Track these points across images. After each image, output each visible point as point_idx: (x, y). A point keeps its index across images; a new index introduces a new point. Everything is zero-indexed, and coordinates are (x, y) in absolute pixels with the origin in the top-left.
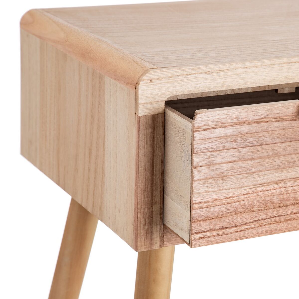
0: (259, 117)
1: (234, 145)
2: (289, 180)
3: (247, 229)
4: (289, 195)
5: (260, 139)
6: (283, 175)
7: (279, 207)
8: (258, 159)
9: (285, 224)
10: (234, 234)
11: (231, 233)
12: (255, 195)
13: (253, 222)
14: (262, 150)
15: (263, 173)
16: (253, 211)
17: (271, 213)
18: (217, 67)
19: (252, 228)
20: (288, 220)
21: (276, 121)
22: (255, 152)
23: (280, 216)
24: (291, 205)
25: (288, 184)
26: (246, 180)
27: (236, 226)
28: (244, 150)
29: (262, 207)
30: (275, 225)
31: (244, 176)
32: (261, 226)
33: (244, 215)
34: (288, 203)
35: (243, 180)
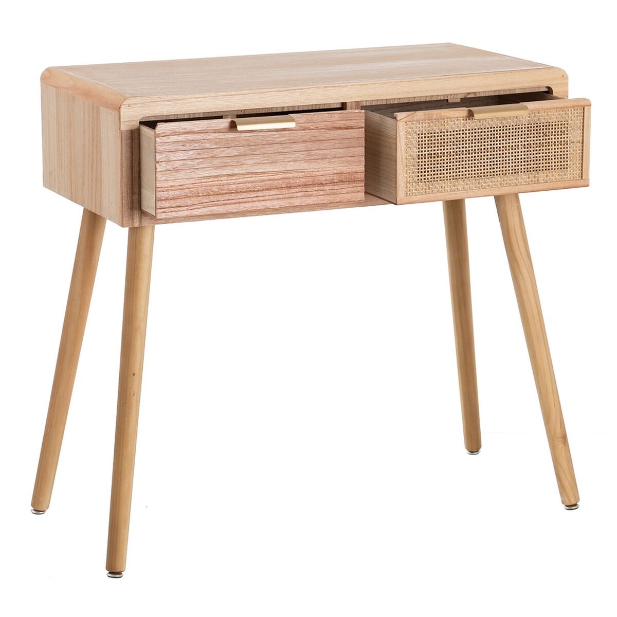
0: (201, 129)
1: (184, 148)
2: (224, 176)
3: (195, 208)
4: (224, 186)
5: (203, 145)
6: (219, 172)
7: (217, 194)
8: (201, 159)
9: (222, 207)
10: (185, 211)
11: (184, 211)
12: (200, 184)
13: (199, 204)
14: (204, 153)
15: (205, 169)
16: (199, 196)
17: (212, 198)
18: (176, 97)
19: (198, 208)
20: (224, 204)
21: (213, 133)
22: (199, 154)
23: (218, 201)
24: (226, 193)
25: (223, 178)
26: (193, 173)
27: (187, 206)
28: (191, 152)
29: (205, 194)
30: (215, 207)
31: (192, 170)
32: (205, 207)
33: (192, 199)
34: (224, 192)
35: (191, 174)
